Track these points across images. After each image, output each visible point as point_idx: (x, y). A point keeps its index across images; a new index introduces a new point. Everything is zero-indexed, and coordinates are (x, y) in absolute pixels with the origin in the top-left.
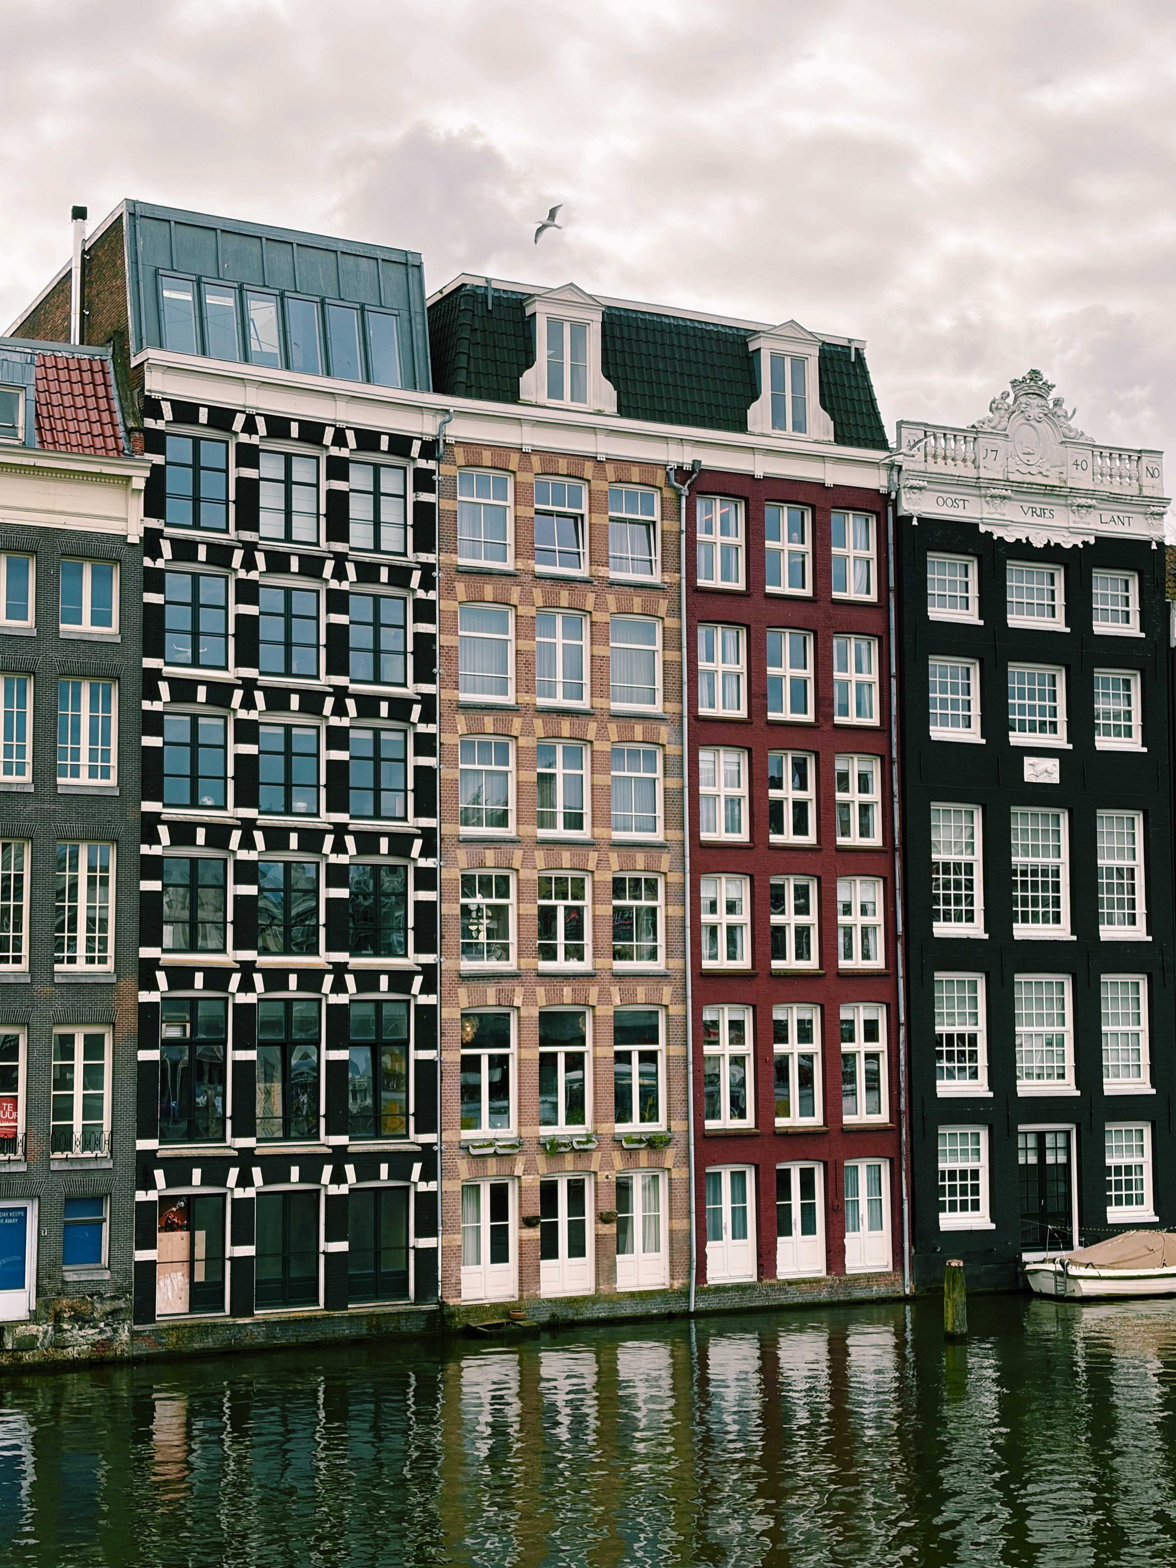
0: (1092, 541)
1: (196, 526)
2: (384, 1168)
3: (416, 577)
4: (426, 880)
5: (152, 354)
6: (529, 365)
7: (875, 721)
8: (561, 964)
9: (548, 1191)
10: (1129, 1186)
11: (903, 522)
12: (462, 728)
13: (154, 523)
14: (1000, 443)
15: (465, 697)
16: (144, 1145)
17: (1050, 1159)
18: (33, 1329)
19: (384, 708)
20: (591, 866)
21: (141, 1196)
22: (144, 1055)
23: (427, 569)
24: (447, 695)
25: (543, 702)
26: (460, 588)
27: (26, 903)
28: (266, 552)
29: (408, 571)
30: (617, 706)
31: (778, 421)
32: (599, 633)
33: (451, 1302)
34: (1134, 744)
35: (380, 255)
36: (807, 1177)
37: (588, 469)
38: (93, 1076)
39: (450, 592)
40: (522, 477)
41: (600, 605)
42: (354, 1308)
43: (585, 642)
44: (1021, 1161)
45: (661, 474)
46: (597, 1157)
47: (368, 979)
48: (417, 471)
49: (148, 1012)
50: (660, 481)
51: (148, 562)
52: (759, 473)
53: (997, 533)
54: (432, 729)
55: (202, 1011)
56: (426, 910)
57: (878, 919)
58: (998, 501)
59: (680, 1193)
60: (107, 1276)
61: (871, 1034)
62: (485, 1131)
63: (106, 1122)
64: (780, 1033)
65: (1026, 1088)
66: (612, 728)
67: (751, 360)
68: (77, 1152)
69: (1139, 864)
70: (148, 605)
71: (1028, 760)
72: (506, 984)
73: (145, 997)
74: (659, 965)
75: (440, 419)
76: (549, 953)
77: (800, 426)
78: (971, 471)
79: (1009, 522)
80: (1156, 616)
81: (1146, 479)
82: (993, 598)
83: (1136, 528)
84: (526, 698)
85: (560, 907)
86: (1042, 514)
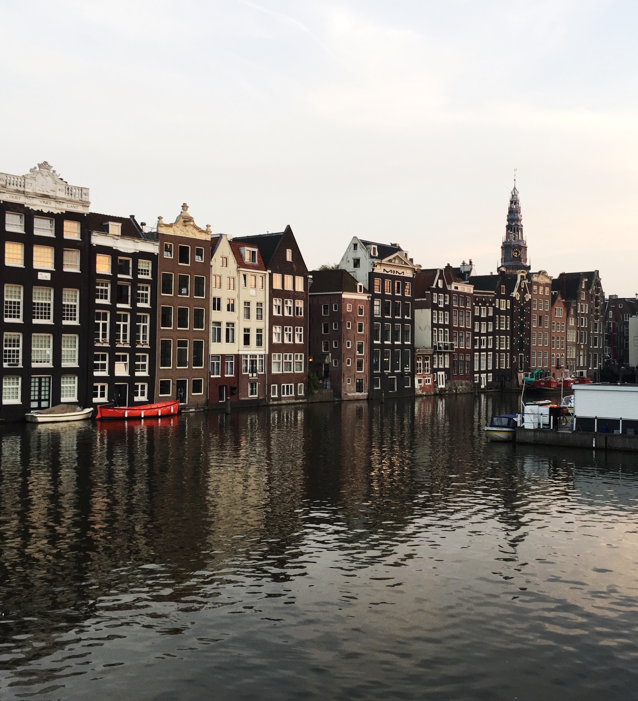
0: (64, 212)
14: (33, 181)
17: (43, 385)
34: (77, 270)
44: (32, 385)
53: (31, 207)
58: (31, 198)
69: (77, 304)
71: (39, 273)
78: (22, 189)
79: (36, 205)
80: (86, 234)
81: (84, 196)
82: (29, 226)
83: (80, 209)
86: (47, 203)
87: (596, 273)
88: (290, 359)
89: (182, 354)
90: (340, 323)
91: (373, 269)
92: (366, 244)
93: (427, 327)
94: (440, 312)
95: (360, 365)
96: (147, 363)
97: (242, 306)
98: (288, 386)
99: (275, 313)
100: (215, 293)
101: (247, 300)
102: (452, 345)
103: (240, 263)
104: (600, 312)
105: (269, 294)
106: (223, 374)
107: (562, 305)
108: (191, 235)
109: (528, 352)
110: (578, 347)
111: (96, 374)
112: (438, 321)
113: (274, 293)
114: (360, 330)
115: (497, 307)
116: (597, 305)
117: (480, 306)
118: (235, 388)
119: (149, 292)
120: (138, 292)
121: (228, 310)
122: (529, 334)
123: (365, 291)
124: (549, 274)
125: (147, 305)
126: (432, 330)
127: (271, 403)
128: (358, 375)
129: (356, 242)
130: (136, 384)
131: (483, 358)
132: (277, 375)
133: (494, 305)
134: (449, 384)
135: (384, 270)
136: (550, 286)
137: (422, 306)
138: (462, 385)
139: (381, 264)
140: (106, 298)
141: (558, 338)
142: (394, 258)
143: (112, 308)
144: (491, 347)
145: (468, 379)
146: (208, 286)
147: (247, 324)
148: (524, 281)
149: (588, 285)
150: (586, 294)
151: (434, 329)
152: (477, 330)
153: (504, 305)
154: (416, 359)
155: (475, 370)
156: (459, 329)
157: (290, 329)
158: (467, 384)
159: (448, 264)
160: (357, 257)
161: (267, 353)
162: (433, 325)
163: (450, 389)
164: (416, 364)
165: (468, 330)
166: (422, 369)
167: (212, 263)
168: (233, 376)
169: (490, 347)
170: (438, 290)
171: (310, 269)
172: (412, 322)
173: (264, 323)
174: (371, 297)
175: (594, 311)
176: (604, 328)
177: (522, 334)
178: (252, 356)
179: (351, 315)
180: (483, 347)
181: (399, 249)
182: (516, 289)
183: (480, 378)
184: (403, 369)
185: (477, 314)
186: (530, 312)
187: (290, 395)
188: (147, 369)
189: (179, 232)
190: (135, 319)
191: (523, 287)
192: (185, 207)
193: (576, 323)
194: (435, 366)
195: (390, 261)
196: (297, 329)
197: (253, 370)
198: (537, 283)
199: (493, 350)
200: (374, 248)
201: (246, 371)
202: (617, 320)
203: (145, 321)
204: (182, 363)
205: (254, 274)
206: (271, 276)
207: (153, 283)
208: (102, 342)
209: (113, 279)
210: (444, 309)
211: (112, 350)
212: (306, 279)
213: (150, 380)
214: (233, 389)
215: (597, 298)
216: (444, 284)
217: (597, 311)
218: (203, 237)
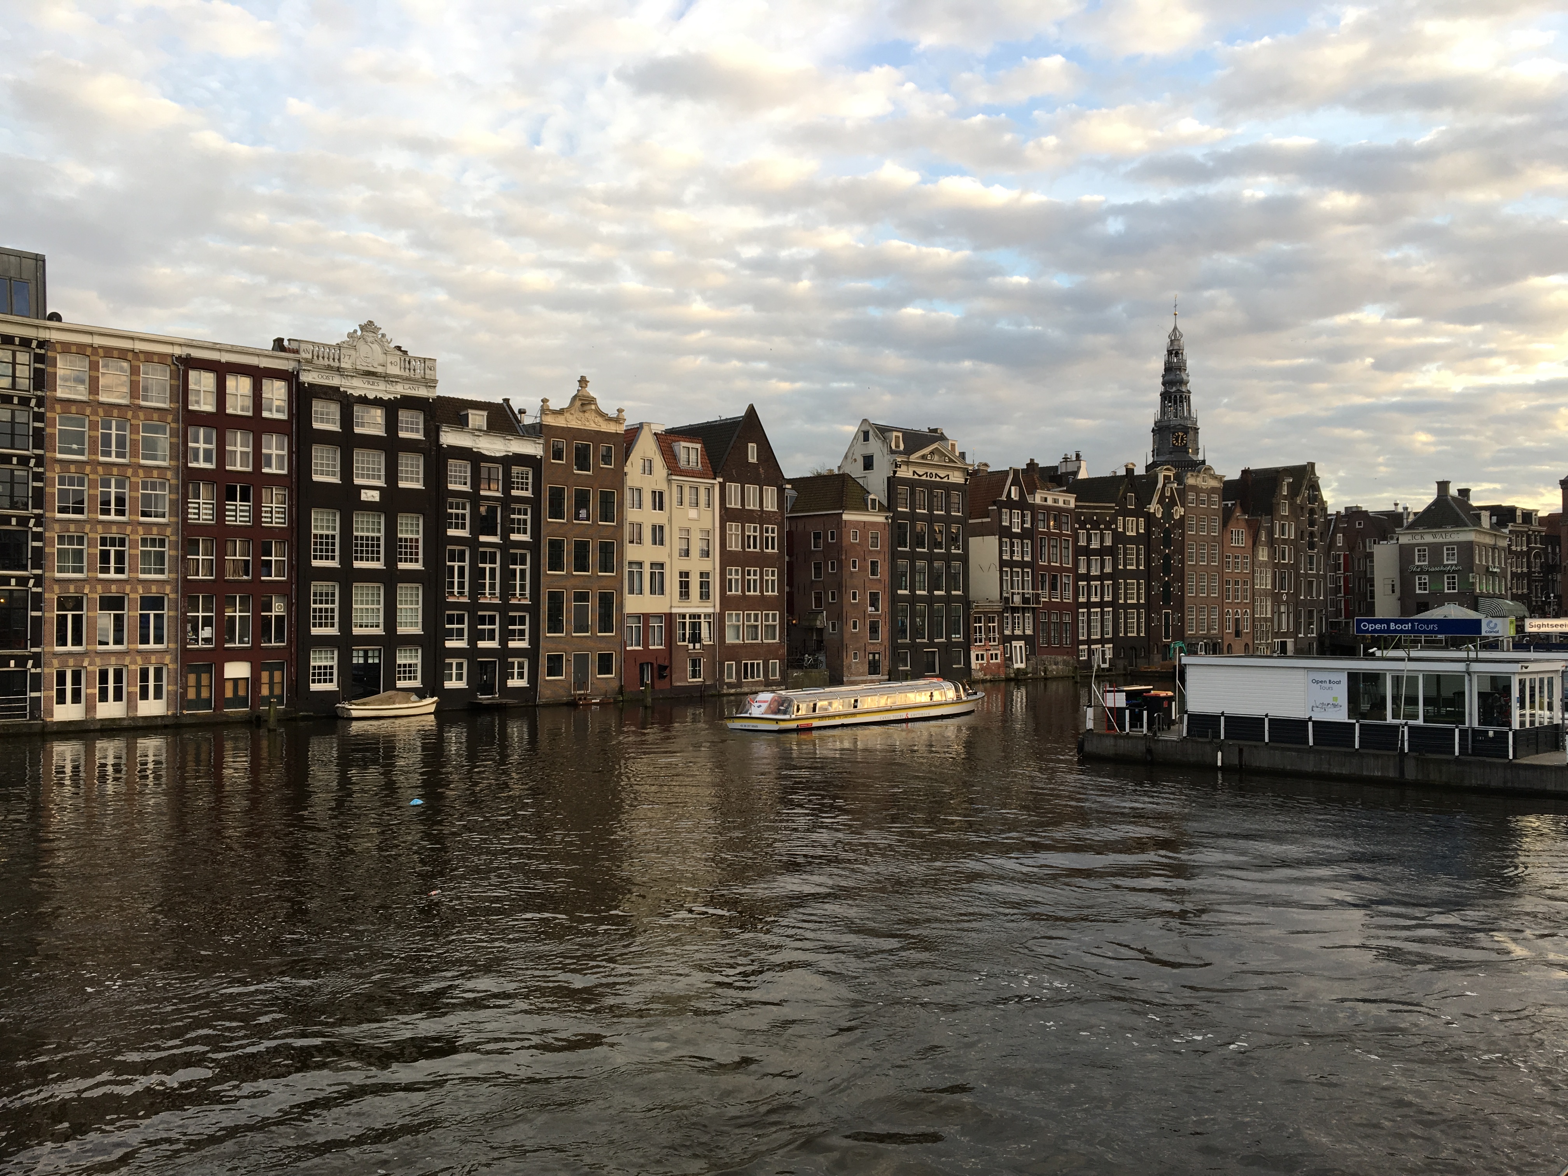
0: (399, 397)
2: (13, 663)
3: (34, 402)
4: (38, 537)
7: (284, 472)
8: (112, 575)
9: (103, 673)
10: (410, 672)
11: (300, 385)
12: (57, 469)
14: (353, 352)
15: (59, 456)
17: (370, 661)
19: (15, 460)
20: (127, 532)
23: (40, 398)
24: (48, 455)
25: (103, 459)
26: (58, 407)
29: (30, 399)
30: (144, 462)
32: (136, 429)
33: (48, 720)
34: (419, 486)
35: (21, 255)
37: (130, 356)
39: (53, 410)
40: (93, 358)
41: (135, 417)
43: (127, 433)
44: (355, 661)
45: (171, 360)
46: (129, 660)
47: (5, 581)
48: (36, 354)
50: (169, 362)
52: (223, 361)
53: (349, 391)
54: (41, 470)
56: (38, 551)
58: (350, 378)
59: (172, 674)
62: (69, 647)
66: (141, 472)
69: (420, 536)
71: (363, 491)
72: (79, 584)
74: (164, 577)
75: (48, 331)
76: (106, 570)
78: (336, 364)
79: (357, 387)
80: (432, 432)
81: (428, 371)
82: (347, 420)
83: (422, 392)
84: (94, 457)
85: (112, 550)
86: (373, 384)
87: (1309, 468)
88: (756, 620)
89: (581, 614)
90: (840, 562)
91: (895, 472)
92: (883, 431)
93: (993, 567)
94: (1015, 541)
95: (874, 629)
96: (526, 627)
97: (677, 536)
98: (752, 665)
99: (731, 547)
100: (632, 515)
101: (685, 526)
102: (1038, 595)
103: (673, 466)
104: (1318, 535)
105: (720, 516)
106: (646, 645)
107: (1243, 524)
108: (593, 425)
109: (1180, 607)
110: (1276, 599)
111: (449, 644)
112: (1011, 557)
113: (727, 515)
114: (874, 573)
115: (1120, 530)
116: (1312, 523)
117: (1088, 530)
118: (665, 668)
119: (528, 517)
120: (512, 516)
121: (655, 543)
122: (1181, 578)
123: (882, 508)
124: (1218, 472)
125: (525, 538)
126: (1001, 571)
127: (725, 691)
128: (872, 647)
129: (866, 428)
130: (510, 660)
131: (1096, 619)
132: (734, 646)
133: (1113, 526)
134: (1032, 661)
135: (914, 472)
136: (1220, 492)
137: (982, 531)
138: (1056, 664)
139: (908, 463)
140: (463, 528)
141: (1237, 583)
142: (932, 453)
143: (472, 543)
144: (1110, 599)
145: (1068, 653)
146: (621, 505)
147: (684, 565)
148: (1169, 485)
149: (1294, 490)
150: (1290, 505)
151: (1005, 569)
152: (1082, 570)
153: (1133, 527)
154: (972, 620)
155: (1081, 638)
156: (1049, 569)
157: (755, 572)
158: (1066, 663)
159: (1032, 460)
160: (868, 452)
161: (718, 610)
162: (1002, 563)
163: (1035, 671)
164: (971, 629)
165: (1067, 570)
166: (984, 636)
167: (626, 469)
168: (662, 647)
169: (1108, 598)
170: (1010, 504)
171: (787, 475)
172: (964, 559)
173: (711, 563)
174: (892, 518)
175: (1306, 535)
176: (1326, 564)
177: (1168, 575)
178: (694, 616)
179: (858, 548)
180: (1093, 599)
181: (942, 438)
182: (1155, 499)
183: (1090, 652)
184: (948, 637)
185: (1082, 543)
186: (1183, 539)
187: (756, 679)
188: (527, 637)
189: (573, 422)
190: (508, 560)
191: (1168, 494)
192: (583, 381)
193: (1271, 556)
194: (1007, 632)
195: (924, 457)
196: (767, 571)
197: (696, 638)
198: (1194, 488)
199: (1113, 604)
200: (897, 437)
201: (684, 640)
202: (1352, 549)
203: (523, 562)
204: (581, 627)
205: (695, 485)
206: (722, 487)
207: (535, 503)
208: (458, 596)
209: (474, 498)
210: (1021, 536)
211: (473, 607)
212: (781, 491)
213: (532, 654)
214: (662, 668)
215: (1312, 512)
216: (1022, 494)
217: (1312, 534)
218: (612, 428)
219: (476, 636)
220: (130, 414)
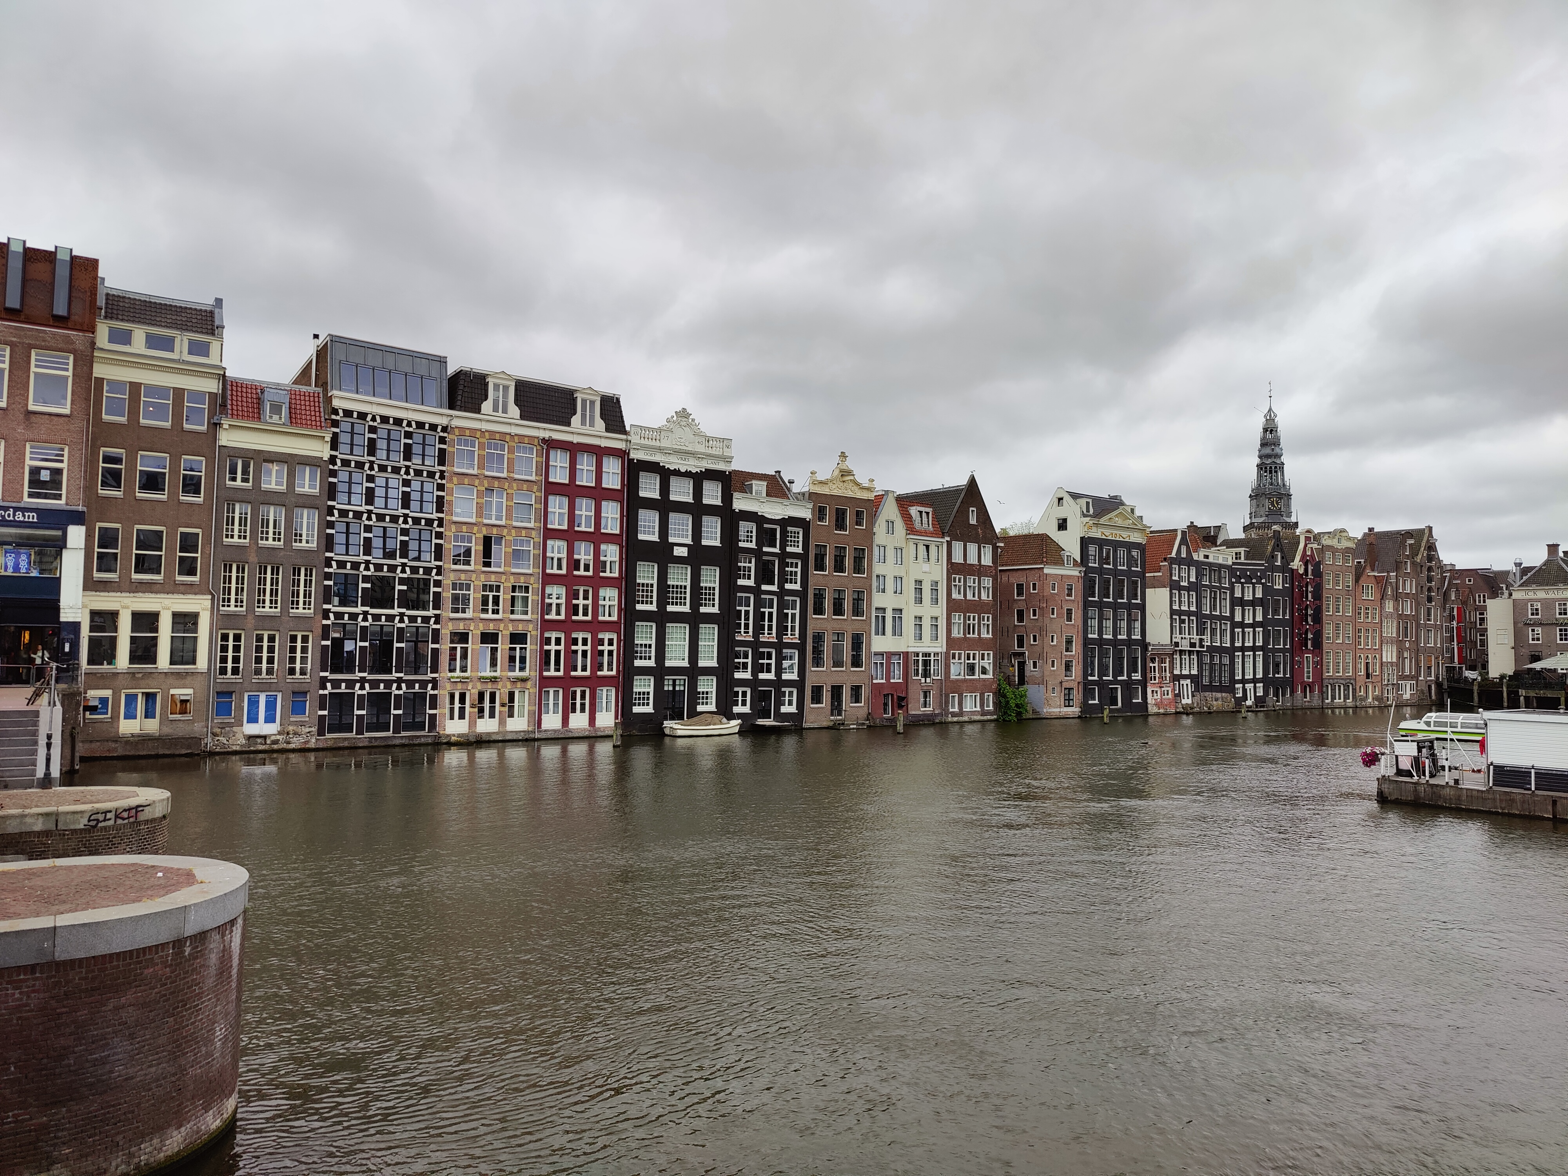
0: (703, 470)
1: (351, 454)
2: (417, 686)
3: (437, 475)
4: (438, 584)
5: (335, 392)
6: (486, 399)
7: (618, 532)
8: (490, 616)
9: (481, 695)
10: (706, 698)
11: (631, 461)
12: (453, 529)
13: (334, 453)
14: (670, 434)
15: (455, 519)
16: (323, 674)
17: (677, 688)
18: (278, 737)
19: (423, 522)
20: (503, 581)
21: (321, 692)
22: (324, 643)
23: (442, 473)
24: (448, 518)
25: (486, 521)
26: (455, 479)
27: (280, 588)
28: (379, 465)
29: (435, 473)
30: (515, 524)
31: (583, 423)
32: (510, 497)
33: (441, 732)
34: (717, 543)
35: (430, 357)
36: (583, 694)
37: (508, 438)
38: (304, 650)
39: (451, 481)
40: (481, 440)
41: (510, 487)
42: (403, 734)
43: (504, 500)
44: (666, 688)
45: (536, 440)
46: (500, 684)
47: (413, 619)
48: (440, 437)
49: (326, 628)
50: (536, 443)
51: (331, 467)
52: (575, 442)
53: (667, 466)
54: (441, 530)
55: (348, 628)
56: (437, 595)
57: (616, 603)
58: (668, 455)
59: (532, 697)
60: (307, 719)
61: (611, 643)
62: (458, 673)
63: (309, 666)
64: (575, 642)
65: (668, 664)
66: (513, 531)
67: (574, 400)
68: (298, 675)
69: (717, 586)
70: (330, 483)
71: (675, 548)
72: (467, 622)
73: (325, 622)
74: (528, 617)
75: (449, 418)
76: (485, 611)
77: (592, 424)
78: (657, 444)
79: (672, 463)
80: (727, 498)
81: (725, 449)
82: (665, 489)
83: (721, 466)
84: (480, 520)
85: (491, 594)
86: (685, 460)
87: (1427, 531)
88: (974, 659)
89: (837, 650)
90: (1041, 609)
91: (1087, 533)
92: (1075, 496)
93: (1164, 615)
94: (1182, 593)
95: (1068, 667)
96: (796, 662)
97: (913, 585)
98: (971, 696)
99: (955, 596)
100: (878, 569)
101: (919, 578)
102: (1201, 640)
103: (910, 528)
104: (1435, 590)
105: (947, 569)
106: (888, 678)
107: (1373, 579)
108: (850, 492)
109: (1319, 652)
110: (1400, 644)
111: (737, 675)
112: (1180, 606)
113: (953, 569)
114: (1069, 619)
115: (1269, 584)
116: (1430, 580)
117: (1242, 584)
118: (903, 698)
119: (799, 570)
120: (787, 569)
121: (896, 592)
122: (1319, 625)
123: (1076, 564)
124: (1352, 534)
125: (797, 587)
126: (1171, 619)
127: (950, 719)
128: (1067, 683)
129: (1060, 494)
130: (783, 689)
131: (1249, 660)
132: (957, 680)
133: (1263, 581)
134: (1197, 698)
135: (1102, 533)
136: (1352, 551)
137: (1157, 584)
138: (1217, 700)
139: (1097, 525)
140: (749, 578)
141: (1368, 631)
142: (1116, 517)
143: (756, 591)
144: (1261, 644)
145: (1225, 691)
146: (870, 560)
147: (918, 611)
148: (1309, 546)
149: (1415, 550)
150: (1412, 563)
151: (1174, 617)
152: (1238, 618)
153: (1279, 581)
154: (1148, 660)
155: (1237, 678)
156: (1211, 617)
157: (974, 617)
158: (1224, 699)
159: (1192, 522)
160: (1063, 516)
161: (944, 650)
162: (1173, 612)
163: (1199, 706)
164: (1148, 669)
165: (1226, 618)
166: (1157, 675)
167: (874, 530)
168: (901, 681)
169: (1259, 643)
170: (1179, 561)
171: (1000, 534)
172: (1142, 607)
173: (939, 609)
174: (1084, 572)
175: (1425, 590)
176: (1442, 616)
178: (926, 655)
179: (1057, 597)
180: (1248, 644)
181: (1122, 503)
182: (1298, 558)
183: (1245, 691)
184: (1129, 676)
186: (1322, 592)
187: (974, 709)
188: (796, 670)
189: (835, 490)
190: (782, 605)
191: (1309, 553)
192: (843, 455)
193: (1396, 609)
194: (1177, 672)
195: (1110, 520)
196: (984, 617)
197: (927, 673)
198: (1331, 548)
199: (1264, 648)
200: (1088, 503)
201: (918, 675)
202: (1464, 603)
203: (794, 608)
204: (838, 663)
205: (927, 543)
206: (949, 544)
207: (803, 557)
208: (745, 635)
209: (757, 553)
210: (1188, 589)
211: (756, 645)
212: (995, 548)
213: (799, 685)
214: (901, 699)
215: (1430, 569)
216: (1189, 552)
217: (1430, 589)
218: (865, 495)
219: (758, 668)
220: (506, 485)
